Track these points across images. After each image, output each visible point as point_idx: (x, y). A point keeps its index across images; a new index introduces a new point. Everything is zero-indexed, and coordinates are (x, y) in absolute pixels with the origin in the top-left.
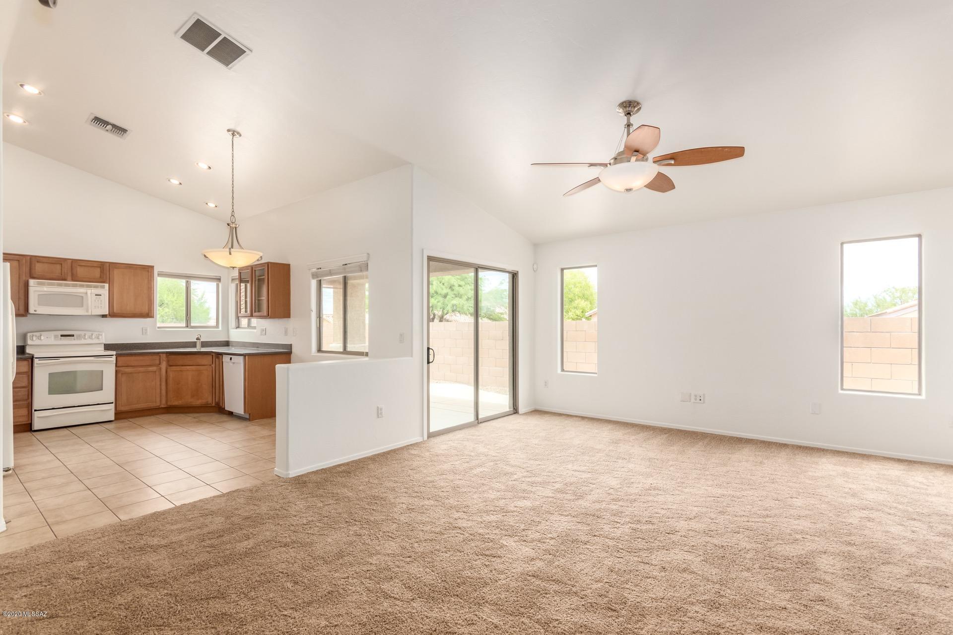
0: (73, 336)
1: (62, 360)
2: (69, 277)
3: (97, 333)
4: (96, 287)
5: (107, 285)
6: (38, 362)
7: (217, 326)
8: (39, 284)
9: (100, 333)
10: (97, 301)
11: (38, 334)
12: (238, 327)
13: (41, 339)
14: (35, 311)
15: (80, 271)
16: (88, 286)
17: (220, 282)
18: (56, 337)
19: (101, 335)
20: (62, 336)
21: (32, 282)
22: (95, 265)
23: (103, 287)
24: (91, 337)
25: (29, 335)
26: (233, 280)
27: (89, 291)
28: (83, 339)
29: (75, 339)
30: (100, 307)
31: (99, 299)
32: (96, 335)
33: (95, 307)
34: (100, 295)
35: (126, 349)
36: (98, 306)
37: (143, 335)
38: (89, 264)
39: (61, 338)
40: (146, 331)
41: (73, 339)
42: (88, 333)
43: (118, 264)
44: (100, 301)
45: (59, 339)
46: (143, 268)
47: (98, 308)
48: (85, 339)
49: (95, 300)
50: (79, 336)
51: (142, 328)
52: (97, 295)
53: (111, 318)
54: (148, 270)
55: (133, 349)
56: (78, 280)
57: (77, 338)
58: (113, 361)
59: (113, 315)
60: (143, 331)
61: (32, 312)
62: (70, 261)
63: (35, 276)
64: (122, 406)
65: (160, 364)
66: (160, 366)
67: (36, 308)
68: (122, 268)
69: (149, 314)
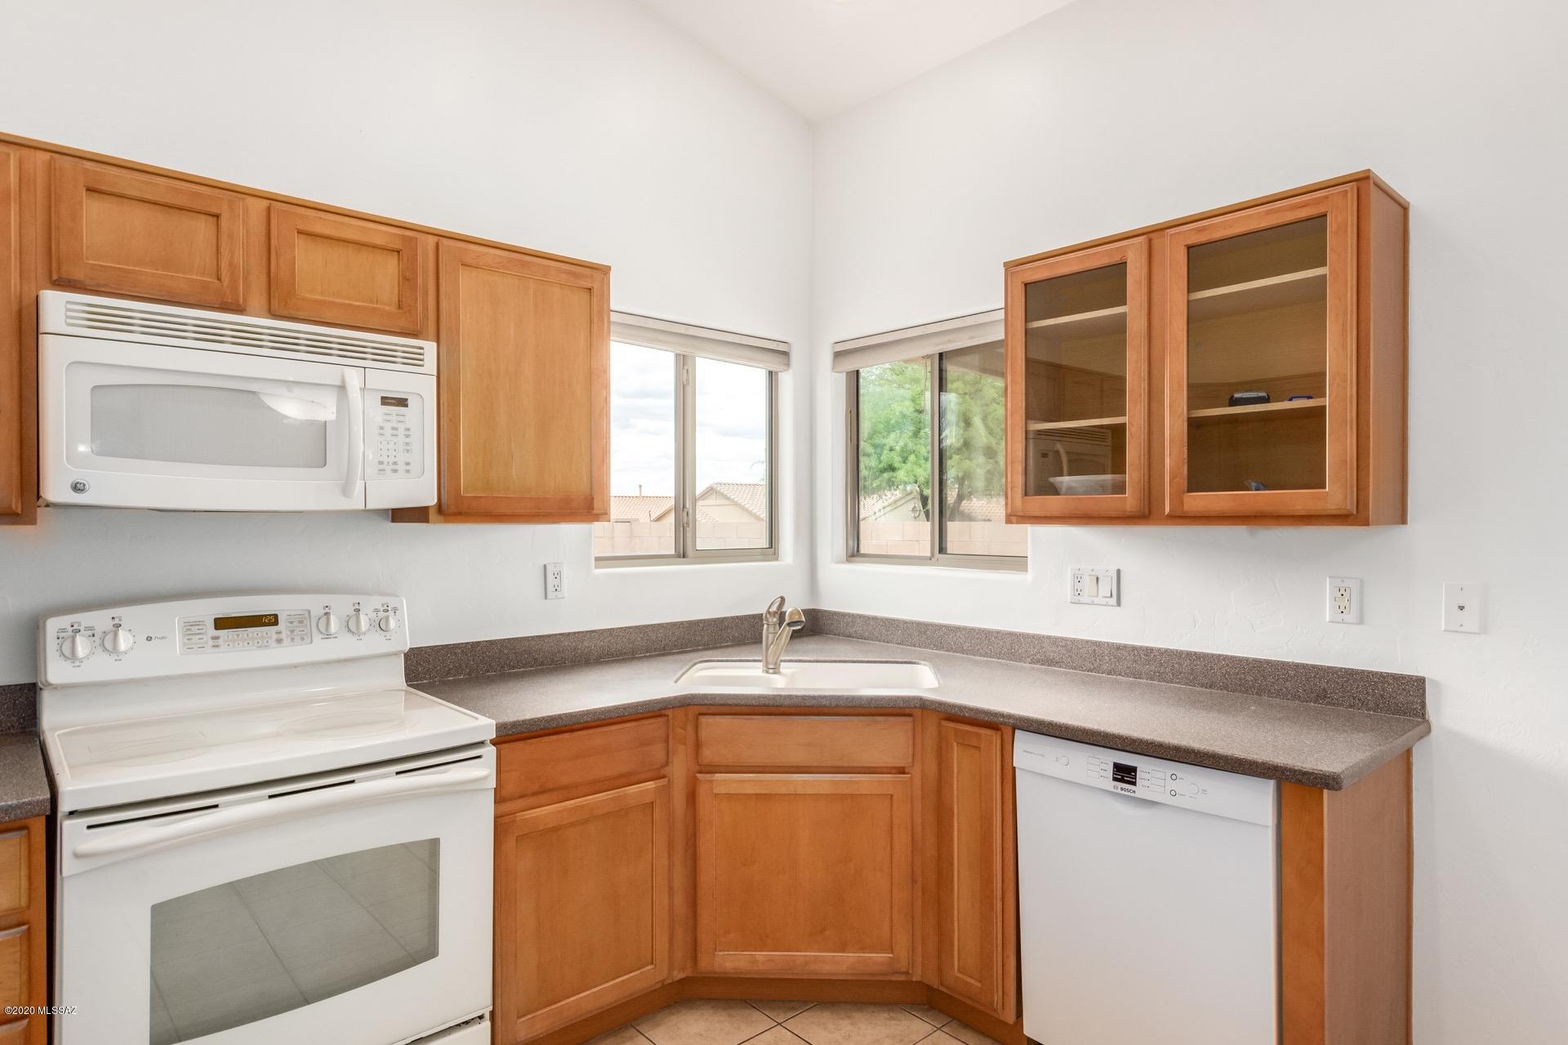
0: (272, 620)
2: (257, 299)
3: (376, 602)
4: (384, 356)
7: (772, 548)
9: (394, 600)
10: (388, 431)
11: (100, 619)
12: (853, 556)
13: (115, 650)
14: (77, 488)
15: (309, 267)
16: (348, 351)
17: (788, 364)
18: (191, 628)
19: (395, 610)
20: (221, 623)
21: (59, 304)
22: (379, 241)
23: (415, 359)
24: (351, 626)
25: (53, 625)
26: (838, 355)
27: (354, 377)
28: (317, 638)
29: (283, 636)
30: (401, 467)
31: (395, 425)
32: (376, 610)
33: (381, 463)
34: (402, 402)
35: (488, 671)
36: (395, 463)
37: (546, 597)
38: (350, 231)
39: (216, 638)
40: (557, 582)
41: (275, 637)
42: (341, 606)
43: (473, 247)
44: (401, 432)
45: (211, 642)
46: (574, 274)
47: (395, 471)
48: (328, 636)
49: (382, 428)
50: (302, 620)
51: (545, 566)
52: (385, 401)
53: (446, 521)
54: (589, 285)
55: (514, 668)
56: (301, 314)
57: (292, 631)
58: (485, 778)
59: (455, 506)
60: (549, 582)
61: (60, 494)
62: (260, 206)
63: (76, 273)
64: (519, 1018)
65: (667, 763)
66: (668, 769)
67: (84, 473)
68: (489, 269)
69: (595, 503)
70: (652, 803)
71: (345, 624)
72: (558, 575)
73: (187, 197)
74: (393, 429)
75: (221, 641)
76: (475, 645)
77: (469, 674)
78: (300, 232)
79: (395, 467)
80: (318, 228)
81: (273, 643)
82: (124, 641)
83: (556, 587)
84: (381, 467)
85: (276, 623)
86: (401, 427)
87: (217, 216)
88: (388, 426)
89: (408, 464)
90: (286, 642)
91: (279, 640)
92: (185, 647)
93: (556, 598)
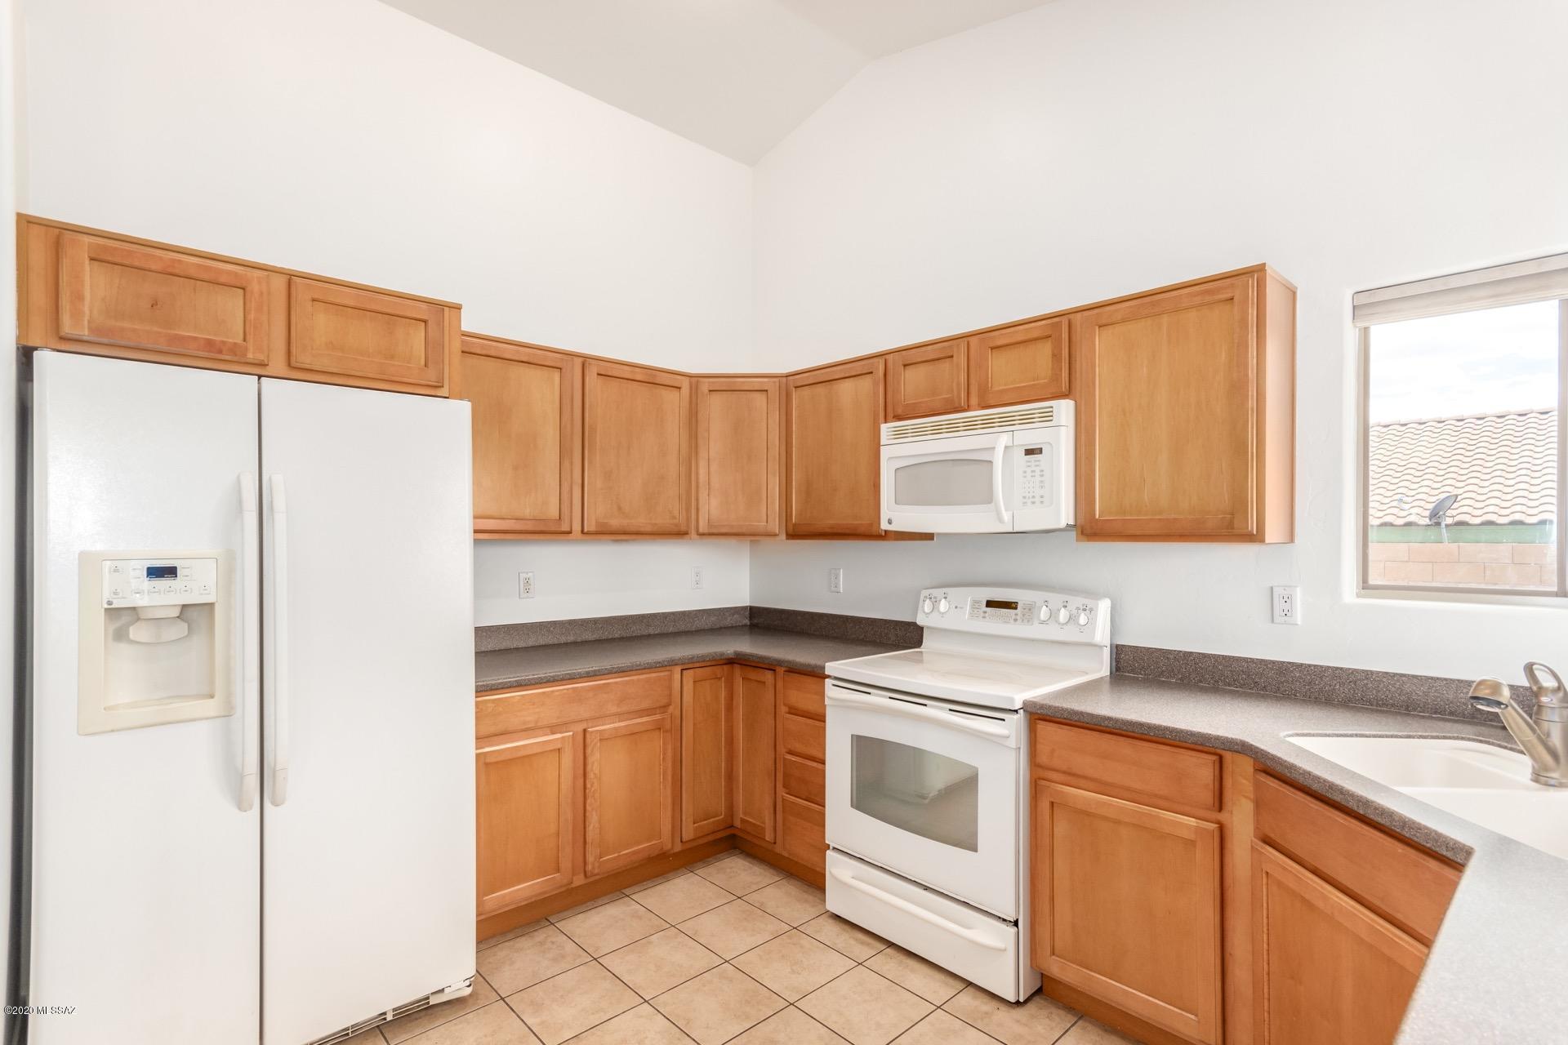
0: (1014, 606)
1: (877, 698)
2: (972, 398)
3: (1077, 601)
4: (1027, 419)
6: (831, 693)
8: (899, 434)
9: (1090, 603)
10: (1029, 474)
11: (938, 593)
15: (999, 369)
16: (1007, 421)
18: (975, 602)
19: (1091, 610)
20: (990, 604)
21: (886, 429)
22: (1035, 334)
23: (1047, 416)
24: (1056, 617)
25: (922, 593)
27: (1004, 440)
28: (1032, 621)
29: (1018, 618)
30: (1037, 499)
31: (1033, 469)
32: (1078, 608)
33: (1024, 497)
34: (1040, 451)
35: (1201, 682)
36: (1033, 497)
37: (1273, 621)
38: (1020, 334)
39: (985, 612)
40: (1286, 606)
41: (1014, 617)
42: (1056, 599)
43: (1108, 308)
44: (1038, 473)
45: (982, 614)
46: (1208, 292)
47: (1033, 503)
48: (1043, 622)
49: (1025, 472)
50: (1030, 608)
51: (1272, 588)
52: (1029, 452)
53: (1089, 541)
54: (1229, 295)
55: (1229, 685)
56: (992, 402)
57: (1024, 615)
58: (1008, 738)
59: (1090, 529)
60: (1276, 605)
61: (884, 526)
62: (974, 341)
63: (900, 411)
64: (1053, 953)
65: (1220, 809)
66: (1223, 817)
67: (894, 515)
68: (1124, 321)
69: (1236, 522)
70: (1193, 843)
71: (1053, 615)
72: (1288, 599)
73: (940, 352)
74: (1033, 471)
75: (987, 615)
76: (1188, 655)
77: (1180, 679)
78: (992, 349)
79: (1033, 500)
80: (1000, 342)
81: (1012, 621)
82: (943, 606)
83: (1286, 612)
84: (1025, 500)
85: (1016, 608)
86: (1037, 469)
87: (952, 357)
88: (1029, 470)
89: (1042, 497)
90: (1019, 621)
91: (1016, 620)
92: (972, 615)
93: (1285, 623)
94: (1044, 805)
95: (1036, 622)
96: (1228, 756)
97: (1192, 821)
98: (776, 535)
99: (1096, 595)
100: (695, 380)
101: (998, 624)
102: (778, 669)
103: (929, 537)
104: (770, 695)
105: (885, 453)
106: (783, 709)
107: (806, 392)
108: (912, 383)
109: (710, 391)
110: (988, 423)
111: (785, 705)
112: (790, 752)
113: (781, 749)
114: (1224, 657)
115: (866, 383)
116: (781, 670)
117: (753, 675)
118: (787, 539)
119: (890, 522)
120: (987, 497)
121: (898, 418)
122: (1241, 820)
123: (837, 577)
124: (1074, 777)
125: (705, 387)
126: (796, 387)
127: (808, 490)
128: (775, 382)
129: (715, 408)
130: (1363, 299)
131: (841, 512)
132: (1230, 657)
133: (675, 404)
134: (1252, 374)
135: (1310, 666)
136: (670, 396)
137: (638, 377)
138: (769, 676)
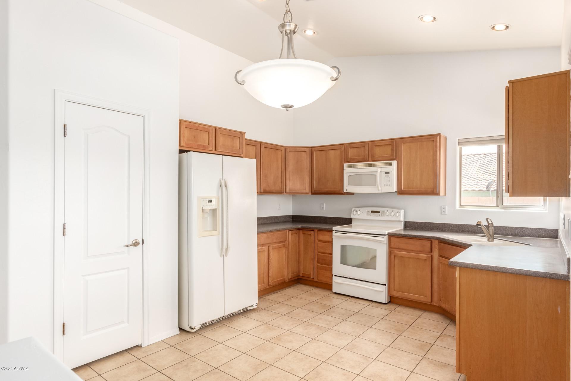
1: (349, 234)
2: (370, 158)
3: (396, 210)
4: (385, 165)
5: (395, 163)
6: (334, 235)
7: (543, 206)
8: (349, 167)
9: (399, 211)
10: (386, 178)
11: (357, 209)
15: (377, 151)
16: (380, 165)
18: (368, 211)
19: (399, 212)
20: (372, 212)
21: (345, 165)
22: (387, 144)
23: (391, 164)
25: (353, 209)
27: (379, 170)
30: (388, 185)
32: (396, 212)
33: (385, 184)
34: (388, 173)
37: (441, 214)
38: (382, 143)
39: (371, 214)
40: (444, 210)
42: (390, 210)
44: (388, 178)
46: (429, 138)
48: (387, 216)
49: (385, 178)
50: (383, 212)
51: (441, 206)
52: (386, 173)
53: (400, 195)
54: (433, 140)
55: (432, 230)
56: (375, 160)
57: (382, 214)
58: (384, 241)
59: (401, 192)
60: (442, 210)
61: (345, 191)
62: (370, 143)
63: (349, 160)
64: (394, 291)
65: (432, 252)
66: (432, 254)
67: (347, 188)
68: (409, 142)
69: (434, 191)
70: (426, 260)
71: (390, 214)
72: (444, 209)
73: (362, 145)
74: (387, 178)
76: (422, 223)
77: (420, 229)
78: (375, 146)
80: (378, 145)
81: (378, 216)
82: (359, 213)
83: (444, 212)
85: (379, 213)
86: (388, 177)
87: (364, 147)
88: (386, 177)
89: (389, 184)
91: (380, 216)
92: (367, 215)
93: (444, 214)
94: (392, 257)
95: (385, 216)
96: (433, 240)
97: (426, 255)
98: (309, 193)
99: (401, 209)
100: (286, 148)
101: (375, 217)
102: (315, 230)
103: (353, 194)
104: (312, 238)
105: (345, 171)
106: (317, 241)
107: (318, 152)
108: (352, 153)
109: (290, 151)
110: (375, 165)
111: (318, 240)
112: (319, 252)
113: (316, 252)
114: (431, 223)
115: (338, 152)
116: (316, 231)
117: (306, 232)
118: (311, 194)
119: (347, 190)
120: (375, 184)
121: (348, 162)
122: (436, 254)
123: (323, 205)
124: (399, 249)
125: (288, 150)
126: (315, 151)
127: (319, 180)
128: (308, 149)
129: (291, 156)
130: (460, 141)
131: (330, 187)
132: (432, 223)
133: (280, 154)
134: (438, 158)
135: (449, 224)
136: (279, 153)
137: (273, 148)
138: (312, 233)
